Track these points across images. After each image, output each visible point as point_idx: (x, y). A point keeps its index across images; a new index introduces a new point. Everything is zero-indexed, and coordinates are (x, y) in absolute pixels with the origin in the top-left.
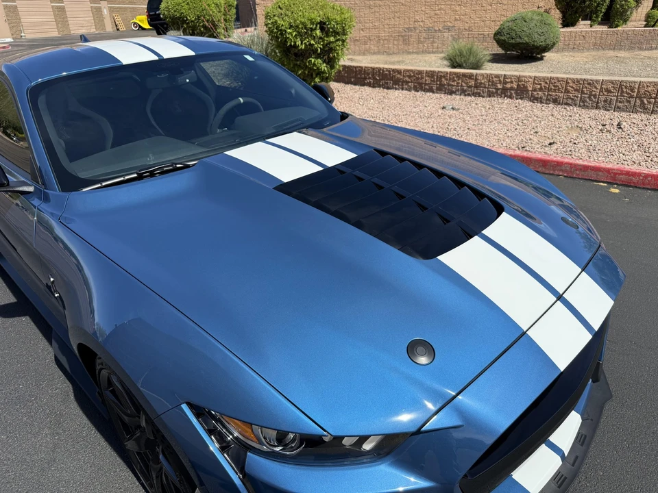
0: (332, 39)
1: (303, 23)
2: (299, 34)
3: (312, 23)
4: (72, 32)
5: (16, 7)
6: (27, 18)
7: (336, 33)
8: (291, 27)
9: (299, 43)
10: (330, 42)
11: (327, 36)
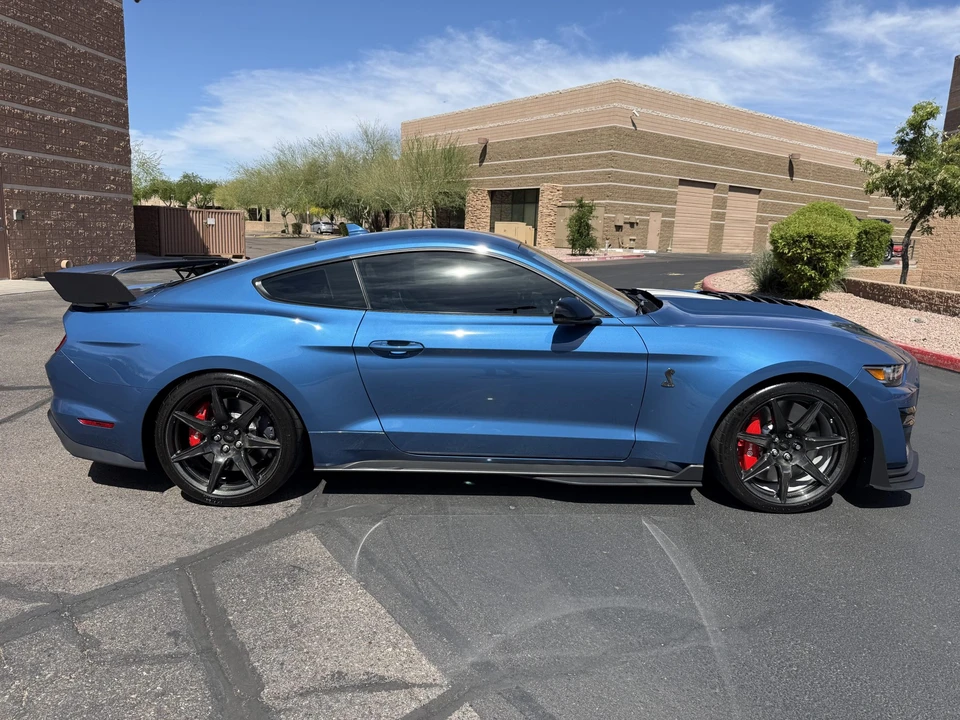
0: (819, 250)
1: (791, 236)
2: (788, 244)
3: (800, 237)
4: (723, 251)
5: (673, 222)
6: (679, 233)
7: (823, 247)
8: (782, 238)
9: (786, 251)
10: (818, 254)
11: (815, 247)
